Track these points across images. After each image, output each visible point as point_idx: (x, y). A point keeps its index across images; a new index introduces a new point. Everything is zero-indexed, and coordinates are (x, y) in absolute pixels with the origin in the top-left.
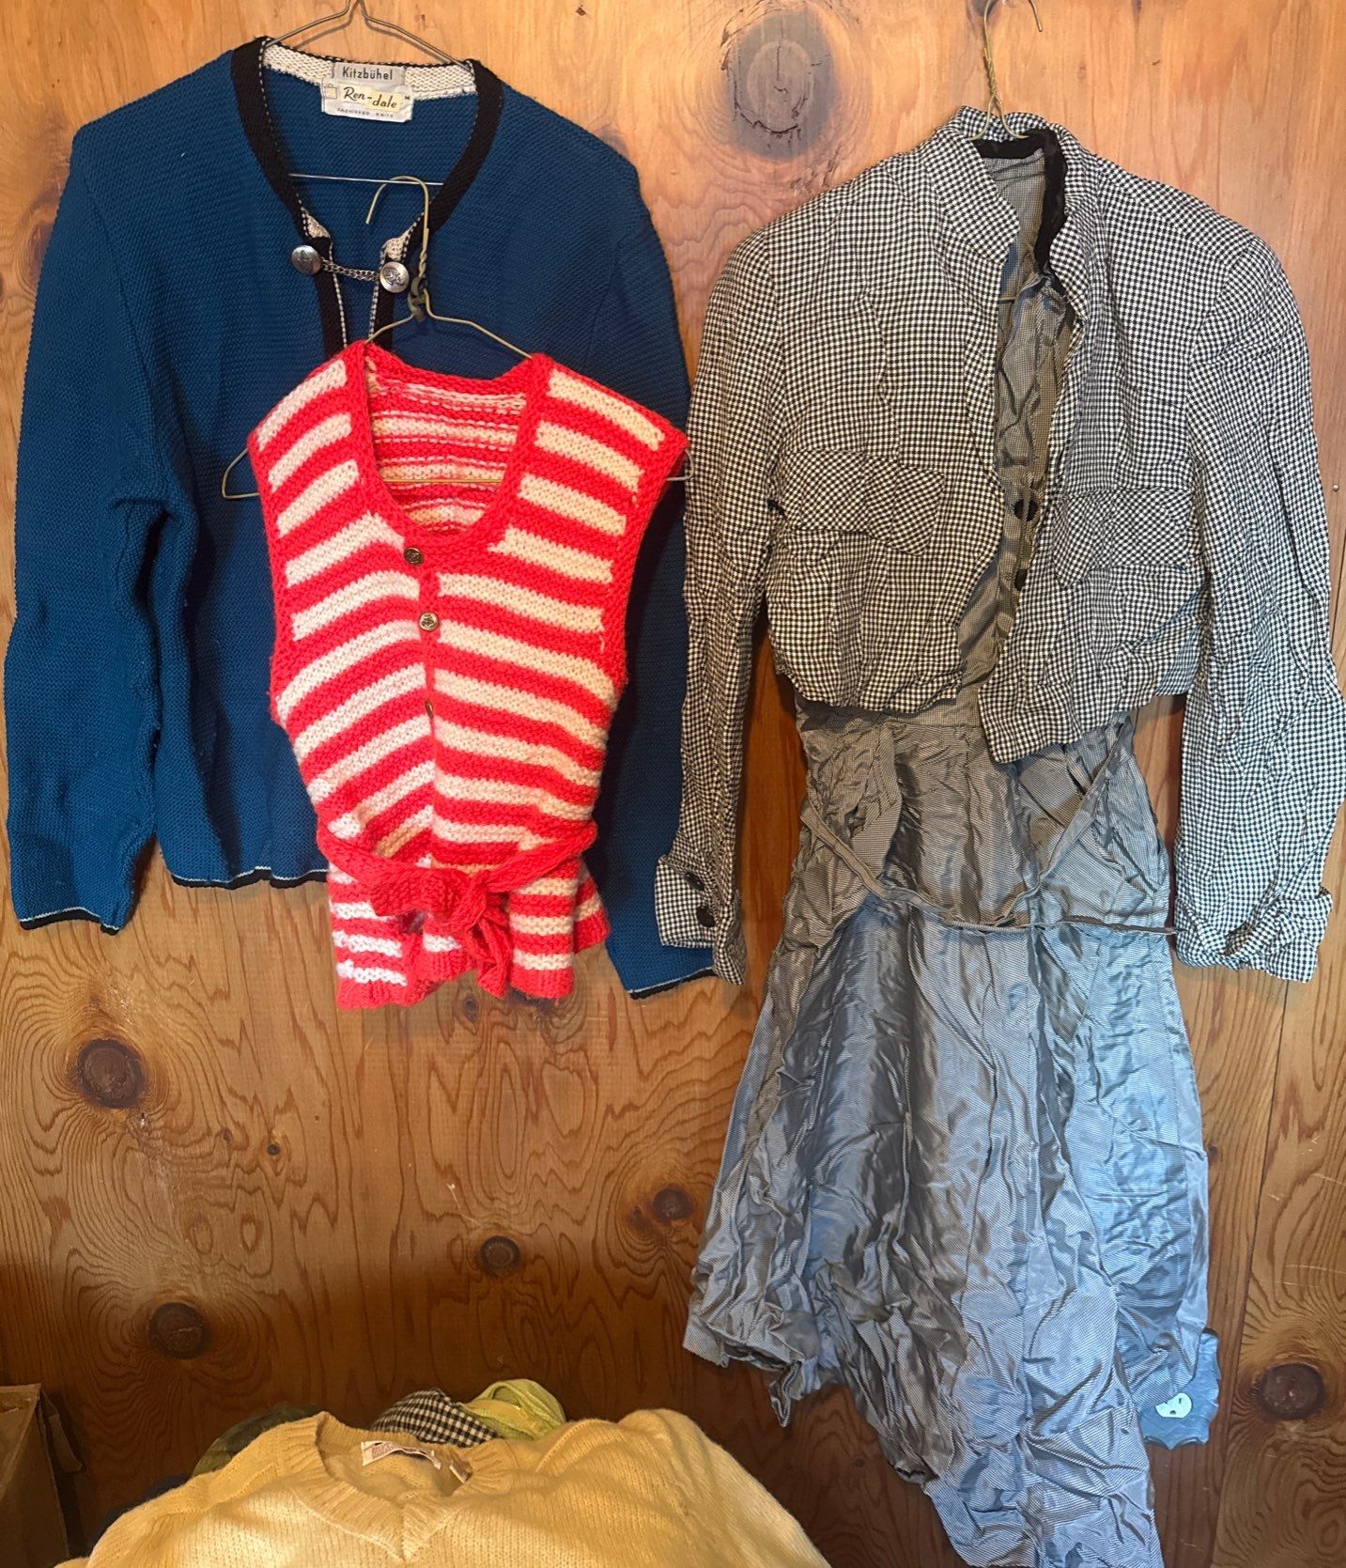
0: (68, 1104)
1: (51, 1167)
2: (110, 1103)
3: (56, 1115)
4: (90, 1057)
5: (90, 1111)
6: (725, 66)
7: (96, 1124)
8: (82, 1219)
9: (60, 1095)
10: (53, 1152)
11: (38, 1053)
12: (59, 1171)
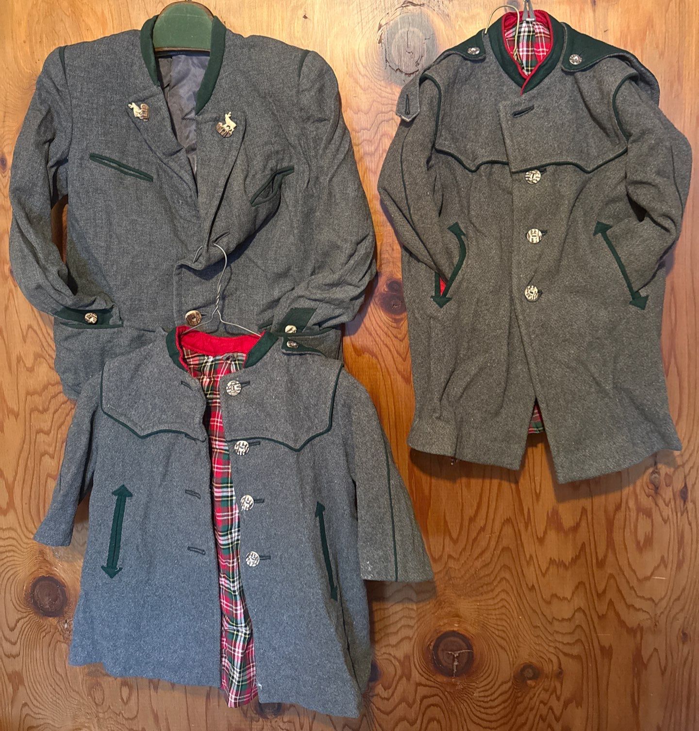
0: (25, 615)
1: (14, 653)
2: (48, 614)
3: (18, 621)
4: (38, 587)
5: (36, 618)
6: (380, 42)
7: (40, 627)
8: (30, 684)
9: (20, 609)
10: (15, 644)
11: (9, 585)
12: (18, 655)
